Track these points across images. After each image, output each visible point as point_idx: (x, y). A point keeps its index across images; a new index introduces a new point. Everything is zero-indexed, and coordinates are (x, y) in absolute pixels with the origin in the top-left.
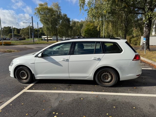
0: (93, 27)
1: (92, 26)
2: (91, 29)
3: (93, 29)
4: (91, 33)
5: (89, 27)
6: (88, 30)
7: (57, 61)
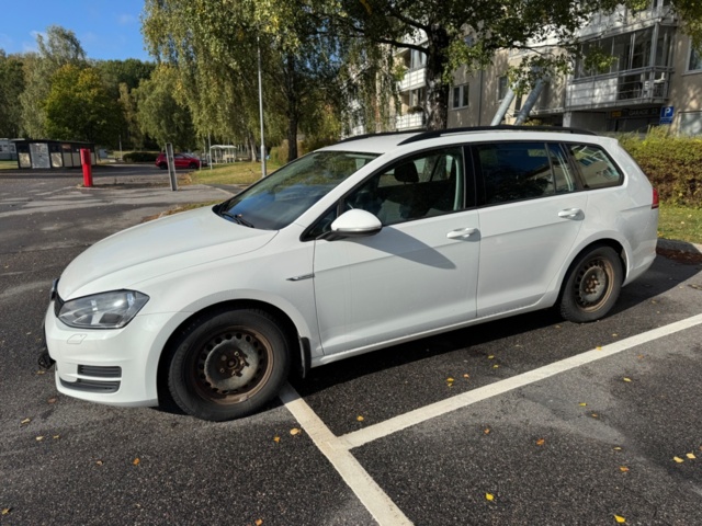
0: (94, 92)
1: (89, 88)
2: (90, 101)
3: (96, 99)
4: (93, 122)
5: (76, 91)
6: (66, 105)
7: (431, 245)
